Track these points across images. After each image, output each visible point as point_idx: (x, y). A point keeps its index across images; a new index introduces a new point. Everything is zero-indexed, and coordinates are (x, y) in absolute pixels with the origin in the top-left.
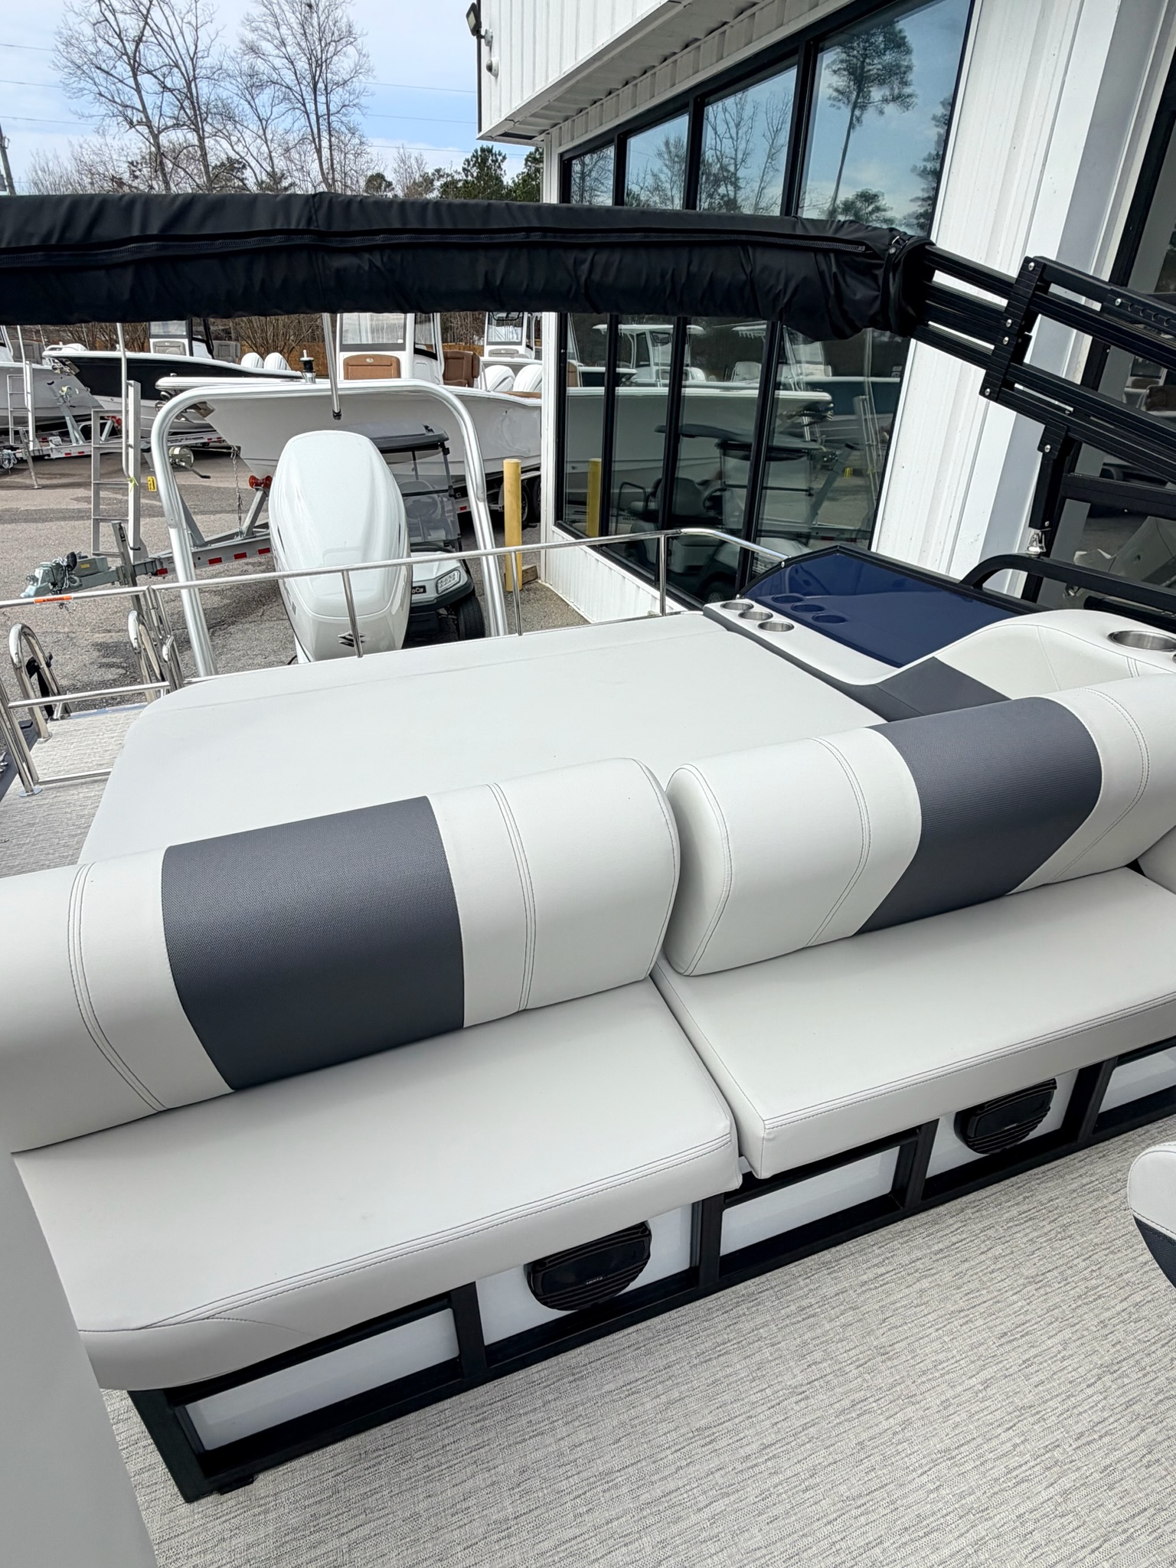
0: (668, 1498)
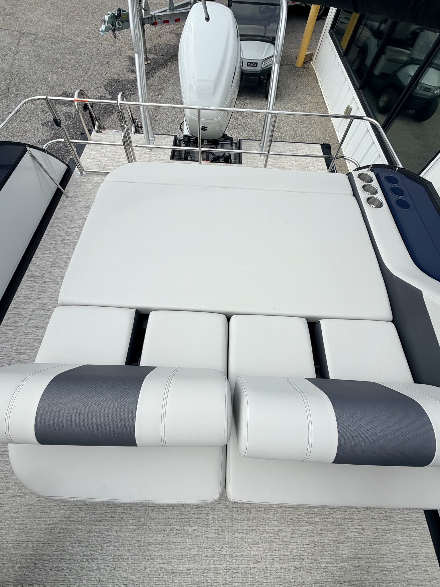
0: (185, 520)
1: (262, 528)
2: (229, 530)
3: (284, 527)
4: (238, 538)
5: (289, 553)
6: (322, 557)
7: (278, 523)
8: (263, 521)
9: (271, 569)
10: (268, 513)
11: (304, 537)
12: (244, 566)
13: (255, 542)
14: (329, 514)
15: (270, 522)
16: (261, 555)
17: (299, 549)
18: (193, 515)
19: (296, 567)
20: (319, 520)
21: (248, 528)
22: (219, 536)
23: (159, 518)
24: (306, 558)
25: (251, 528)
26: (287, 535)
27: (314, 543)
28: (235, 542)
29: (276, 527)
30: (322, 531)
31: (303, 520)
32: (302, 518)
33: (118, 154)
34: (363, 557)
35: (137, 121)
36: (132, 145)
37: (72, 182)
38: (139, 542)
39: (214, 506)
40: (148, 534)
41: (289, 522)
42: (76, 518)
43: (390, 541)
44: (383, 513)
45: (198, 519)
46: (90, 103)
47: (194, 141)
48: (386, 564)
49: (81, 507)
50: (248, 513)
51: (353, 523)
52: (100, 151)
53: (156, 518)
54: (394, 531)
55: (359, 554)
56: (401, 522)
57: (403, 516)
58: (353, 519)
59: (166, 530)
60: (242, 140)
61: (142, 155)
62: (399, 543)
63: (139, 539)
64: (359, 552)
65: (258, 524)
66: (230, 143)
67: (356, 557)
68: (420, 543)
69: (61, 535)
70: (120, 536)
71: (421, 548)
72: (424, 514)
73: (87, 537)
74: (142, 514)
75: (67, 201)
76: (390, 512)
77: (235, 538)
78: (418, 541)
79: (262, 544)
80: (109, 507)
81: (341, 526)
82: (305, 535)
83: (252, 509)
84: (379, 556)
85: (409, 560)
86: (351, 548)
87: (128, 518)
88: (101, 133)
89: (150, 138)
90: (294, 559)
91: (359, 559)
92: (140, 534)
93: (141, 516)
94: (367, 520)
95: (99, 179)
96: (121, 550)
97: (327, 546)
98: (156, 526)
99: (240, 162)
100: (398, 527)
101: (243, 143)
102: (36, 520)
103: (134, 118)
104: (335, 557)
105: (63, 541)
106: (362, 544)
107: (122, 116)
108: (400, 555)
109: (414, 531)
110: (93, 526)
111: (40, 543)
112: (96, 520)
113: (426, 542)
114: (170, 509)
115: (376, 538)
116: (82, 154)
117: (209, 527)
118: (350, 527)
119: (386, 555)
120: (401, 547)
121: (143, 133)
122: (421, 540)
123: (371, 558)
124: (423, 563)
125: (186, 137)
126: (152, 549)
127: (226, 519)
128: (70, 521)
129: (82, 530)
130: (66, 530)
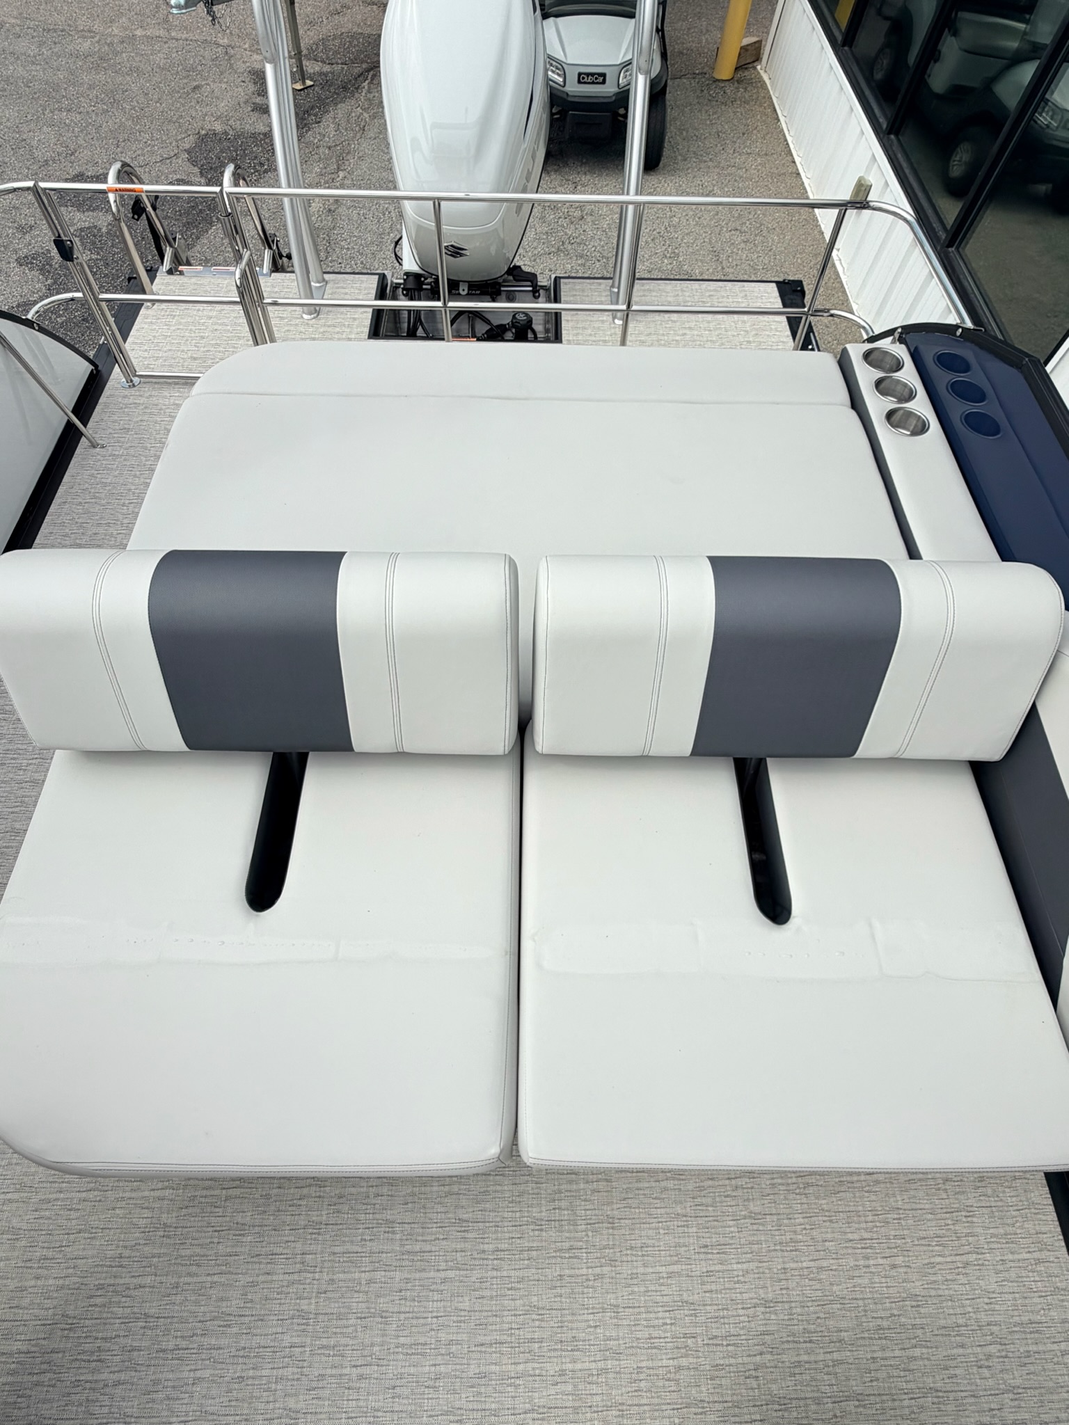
1: (626, 1270)
2: (541, 1277)
3: (684, 1267)
4: (564, 1295)
5: (698, 1330)
6: (785, 1339)
7: (671, 1256)
8: (629, 1252)
9: (652, 1372)
10: (643, 1233)
11: (738, 1290)
12: (579, 1366)
13: (609, 1307)
14: (804, 1232)
15: (648, 1256)
16: (624, 1338)
17: (726, 1321)
18: (444, 1243)
19: (717, 1365)
20: (778, 1248)
21: (590, 1270)
22: (513, 1292)
23: (354, 1253)
24: (743, 1342)
25: (598, 1270)
26: (693, 1287)
27: (766, 1303)
28: (556, 1306)
29: (664, 1268)
30: (785, 1273)
31: (734, 1246)
32: (731, 1242)
33: (229, 327)
34: (894, 1335)
35: (277, 241)
36: (265, 301)
37: (106, 405)
38: (303, 1314)
39: (498, 1219)
40: (325, 1292)
41: (698, 1253)
42: (136, 1259)
43: (967, 1294)
44: (948, 1225)
45: (456, 1251)
46: (147, 196)
47: (432, 286)
48: (955, 1351)
49: (149, 1232)
50: (590, 1234)
51: (869, 1251)
52: (180, 323)
53: (346, 1253)
54: (978, 1267)
55: (883, 1329)
56: (996, 1246)
57: (1002, 1231)
58: (868, 1241)
59: (375, 1283)
60: (562, 280)
61: (292, 328)
62: (989, 1298)
63: (302, 1307)
64: (885, 1324)
65: (616, 1261)
66: (530, 289)
67: (877, 1336)
68: (1046, 1296)
69: (98, 1301)
70: (252, 1301)
71: (1049, 1309)
72: (1057, 1223)
73: (167, 1304)
74: (311, 1244)
75: (93, 456)
76: (968, 1222)
77: (555, 1297)
78: (1041, 1291)
79: (627, 1310)
80: (224, 1228)
81: (837, 1259)
82: (741, 1285)
83: (598, 1223)
84: (936, 1332)
85: (1018, 1339)
86: (863, 1313)
87: (272, 1255)
88: (182, 277)
89: (312, 284)
90: (713, 1344)
91: (884, 1342)
92: (305, 1295)
93: (307, 1248)
94: (905, 1243)
95: (177, 394)
96: (256, 1335)
97: (799, 1310)
98: (348, 1272)
99: (557, 338)
100: (989, 1258)
101: (565, 286)
102: (31, 1267)
103: (268, 233)
104: (820, 1338)
105: (105, 1315)
106: (892, 1302)
107: (235, 226)
108: (995, 1329)
109: (1030, 1267)
110: (180, 1277)
111: (43, 1322)
112: (188, 1263)
113: (1062, 1292)
114: (383, 1229)
115: (929, 1286)
116: (131, 333)
117: (487, 1271)
118: (862, 1263)
119: (957, 1329)
120: (997, 1307)
121: (293, 272)
122: (1049, 1289)
123: (915, 1338)
124: (1055, 1347)
125: (411, 278)
126: (338, 1330)
127: (530, 1249)
128: (121, 1266)
129: (153, 1287)
130: (111, 1289)
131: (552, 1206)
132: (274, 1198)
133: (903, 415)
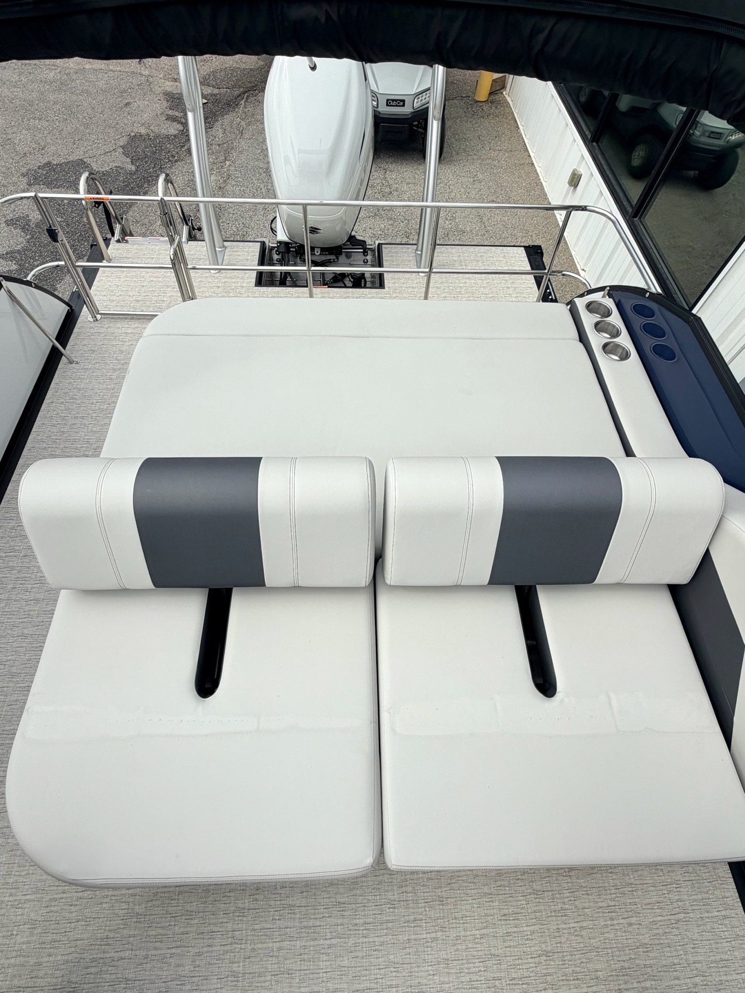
1: (453, 934)
2: (395, 941)
3: (491, 930)
4: (412, 954)
5: (503, 974)
6: (560, 978)
7: (482, 923)
8: (454, 921)
10: (463, 908)
11: (528, 945)
13: (442, 960)
14: (570, 902)
15: (467, 923)
16: (452, 982)
17: (521, 967)
18: (329, 919)
20: (553, 914)
21: (428, 935)
22: (377, 953)
23: (268, 929)
25: (433, 935)
26: (497, 944)
27: (546, 953)
28: (407, 961)
29: (478, 931)
30: (559, 932)
31: (523, 914)
32: (522, 911)
33: (160, 279)
34: (632, 973)
35: (192, 220)
36: (188, 267)
37: (79, 334)
38: (234, 974)
39: (365, 901)
40: (249, 958)
41: (500, 920)
42: (119, 939)
43: (679, 942)
44: (665, 894)
45: (338, 925)
47: (296, 249)
48: (673, 982)
49: (126, 919)
50: (427, 909)
51: (613, 914)
52: (127, 277)
53: (263, 929)
54: (685, 923)
55: (625, 969)
56: (696, 907)
57: (700, 897)
58: (612, 908)
59: (283, 950)
60: (383, 246)
61: (203, 280)
62: (694, 944)
63: (234, 969)
64: (626, 965)
65: (446, 927)
66: (362, 250)
67: (621, 974)
68: (731, 941)
69: (93, 970)
70: (199, 966)
71: (733, 950)
72: (736, 890)
73: (140, 971)
74: (238, 924)
75: (70, 370)
76: (677, 891)
77: (406, 955)
78: (727, 938)
79: (454, 962)
80: (178, 915)
81: (592, 921)
82: (529, 942)
83: (432, 901)
84: (660, 970)
85: (714, 972)
86: (611, 958)
87: (212, 932)
88: (127, 244)
89: (217, 249)
90: (513, 984)
91: (626, 977)
92: (236, 960)
93: (236, 927)
94: (637, 908)
95: (127, 326)
96: (203, 990)
97: (569, 957)
98: (264, 943)
99: (381, 285)
100: (692, 916)
101: (385, 250)
102: (45, 948)
103: (185, 214)
104: (583, 977)
105: (97, 981)
106: (630, 950)
107: (170, 221)
108: (698, 965)
109: (719, 921)
110: (149, 951)
111: (54, 987)
112: (154, 940)
113: (741, 938)
114: (287, 911)
115: (654, 937)
116: (94, 283)
117: (359, 939)
118: (609, 922)
119: (673, 966)
120: (699, 950)
121: (204, 241)
122: (733, 936)
123: (647, 974)
124: (739, 977)
125: (282, 245)
126: (259, 984)
127: (387, 922)
128: (108, 945)
129: (131, 959)
130: (101, 961)
131: (401, 890)
132: (212, 892)
133: (613, 346)
